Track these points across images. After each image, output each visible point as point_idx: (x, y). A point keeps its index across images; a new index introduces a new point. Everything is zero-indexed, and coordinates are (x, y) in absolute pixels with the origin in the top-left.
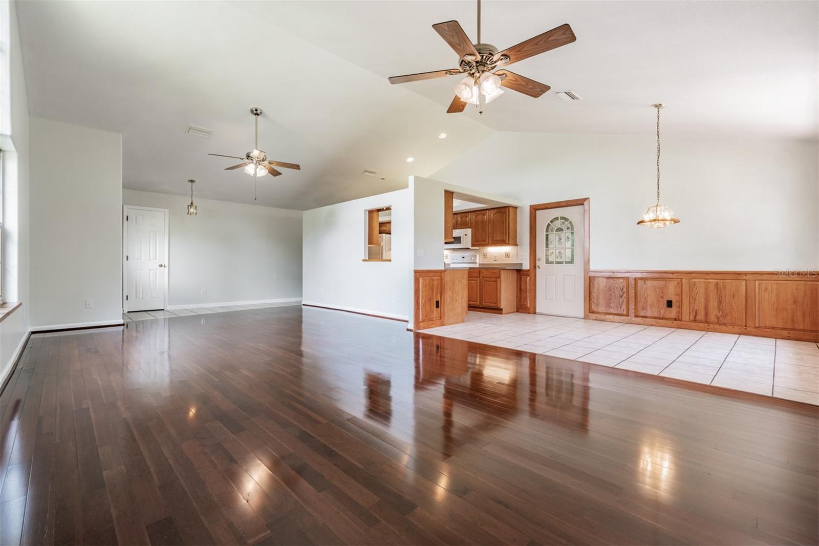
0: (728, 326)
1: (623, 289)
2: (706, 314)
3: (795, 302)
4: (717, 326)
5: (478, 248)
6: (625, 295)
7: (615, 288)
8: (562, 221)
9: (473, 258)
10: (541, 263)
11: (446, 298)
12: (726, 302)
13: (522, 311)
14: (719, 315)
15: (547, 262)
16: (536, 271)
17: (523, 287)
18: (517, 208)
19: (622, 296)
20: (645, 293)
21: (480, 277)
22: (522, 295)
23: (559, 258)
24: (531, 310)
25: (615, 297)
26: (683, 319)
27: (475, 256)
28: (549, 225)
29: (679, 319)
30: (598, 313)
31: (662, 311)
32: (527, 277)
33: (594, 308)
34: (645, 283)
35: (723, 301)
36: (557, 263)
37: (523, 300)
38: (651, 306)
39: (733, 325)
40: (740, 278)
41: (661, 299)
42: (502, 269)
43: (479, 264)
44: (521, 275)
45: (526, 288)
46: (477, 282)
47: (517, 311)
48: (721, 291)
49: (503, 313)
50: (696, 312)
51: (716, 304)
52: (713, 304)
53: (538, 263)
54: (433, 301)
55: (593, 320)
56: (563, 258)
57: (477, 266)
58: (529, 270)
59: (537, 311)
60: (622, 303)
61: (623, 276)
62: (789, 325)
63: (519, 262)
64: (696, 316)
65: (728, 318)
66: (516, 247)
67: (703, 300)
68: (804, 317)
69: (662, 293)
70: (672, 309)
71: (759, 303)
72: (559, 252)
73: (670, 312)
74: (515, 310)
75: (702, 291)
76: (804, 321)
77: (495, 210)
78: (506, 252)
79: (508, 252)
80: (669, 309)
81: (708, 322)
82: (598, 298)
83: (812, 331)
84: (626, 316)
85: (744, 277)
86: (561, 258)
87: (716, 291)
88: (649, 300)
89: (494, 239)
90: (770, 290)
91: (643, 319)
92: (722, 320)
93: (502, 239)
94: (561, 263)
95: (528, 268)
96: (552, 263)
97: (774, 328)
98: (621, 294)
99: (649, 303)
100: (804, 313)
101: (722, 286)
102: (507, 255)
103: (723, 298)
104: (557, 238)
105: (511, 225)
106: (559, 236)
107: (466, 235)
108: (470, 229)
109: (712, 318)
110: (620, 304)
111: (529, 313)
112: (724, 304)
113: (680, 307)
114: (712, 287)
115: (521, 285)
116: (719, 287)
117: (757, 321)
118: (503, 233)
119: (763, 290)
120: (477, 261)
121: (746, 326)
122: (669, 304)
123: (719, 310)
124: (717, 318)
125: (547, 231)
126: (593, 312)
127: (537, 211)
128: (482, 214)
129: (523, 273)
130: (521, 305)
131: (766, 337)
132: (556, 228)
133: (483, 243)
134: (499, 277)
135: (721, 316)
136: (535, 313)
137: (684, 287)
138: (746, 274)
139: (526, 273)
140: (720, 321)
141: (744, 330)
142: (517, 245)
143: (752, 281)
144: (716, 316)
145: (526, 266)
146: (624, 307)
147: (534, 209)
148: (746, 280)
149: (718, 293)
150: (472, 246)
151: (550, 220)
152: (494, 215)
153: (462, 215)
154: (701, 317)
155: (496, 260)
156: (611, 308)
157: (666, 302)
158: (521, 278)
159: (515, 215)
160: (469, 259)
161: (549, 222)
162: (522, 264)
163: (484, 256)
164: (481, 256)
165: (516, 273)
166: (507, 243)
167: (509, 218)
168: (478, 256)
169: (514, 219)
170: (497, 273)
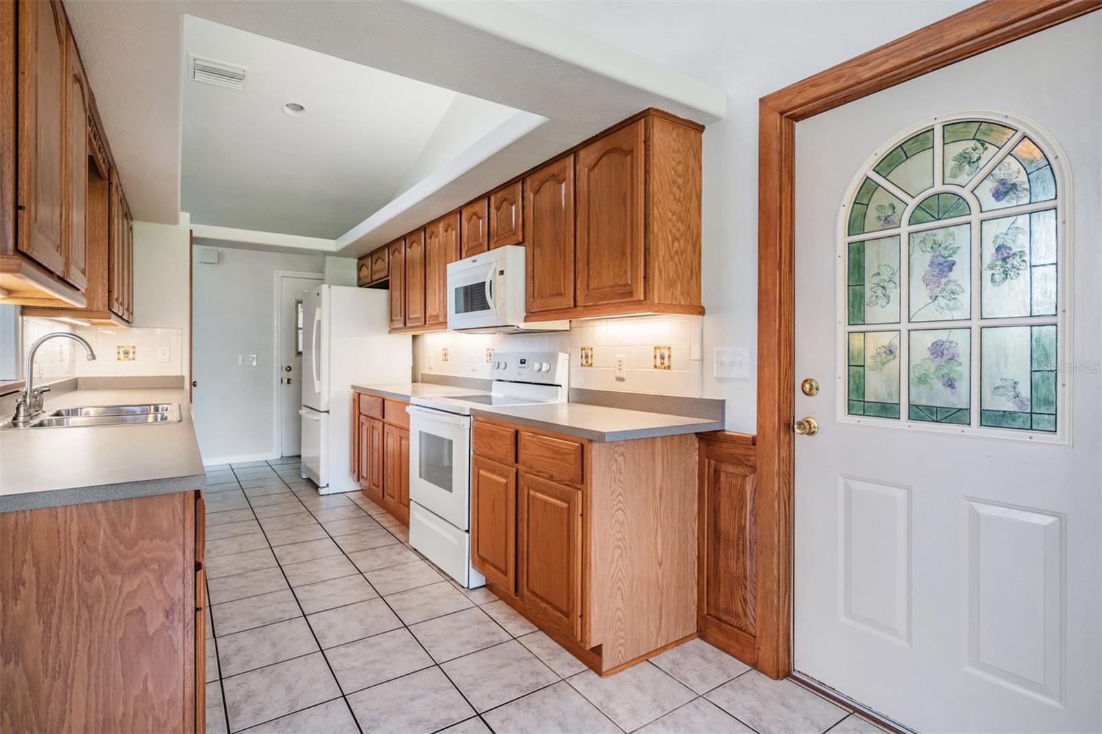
5: (562, 324)
8: (956, 149)
9: (545, 367)
10: (824, 407)
13: (721, 638)
15: (858, 402)
16: (791, 443)
17: (726, 522)
18: (701, 129)
21: (516, 462)
22: (722, 563)
23: (938, 384)
24: (770, 652)
27: (552, 358)
28: (867, 189)
32: (744, 476)
36: (922, 413)
37: (724, 589)
43: (571, 391)
44: (720, 461)
45: (742, 529)
46: (508, 485)
47: (701, 636)
49: (605, 667)
53: (803, 407)
56: (962, 386)
57: (562, 397)
58: (754, 441)
63: (709, 395)
66: (696, 318)
72: (938, 350)
74: (693, 628)
77: (598, 144)
78: (658, 344)
79: (667, 344)
86: (949, 384)
89: (593, 285)
93: (622, 282)
94: (955, 416)
95: (754, 433)
96: (887, 410)
102: (663, 360)
104: (922, 261)
105: (664, 209)
106: (936, 245)
107: (502, 273)
108: (521, 250)
111: (753, 666)
115: (716, 511)
118: (624, 254)
125: (856, 224)
127: (798, 126)
128: (553, 177)
129: (725, 449)
130: (717, 608)
132: (913, 203)
133: (557, 302)
134: (581, 478)
136: (786, 674)
139: (739, 451)
142: (701, 311)
147: (784, 114)
150: (526, 319)
151: (873, 160)
153: (500, 195)
155: (621, 379)
158: (717, 472)
159: (692, 161)
160: (537, 366)
161: (866, 168)
162: (723, 402)
163: (587, 359)
164: (577, 359)
165: (697, 445)
166: (639, 302)
167: (647, 172)
168: (563, 358)
169: (680, 181)
170: (572, 459)
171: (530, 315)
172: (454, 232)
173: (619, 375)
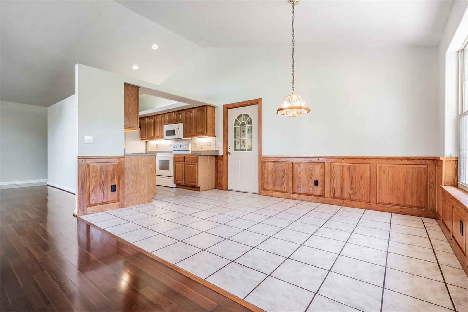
0: (357, 202)
1: (284, 171)
2: (342, 192)
3: (405, 182)
4: (349, 202)
5: (190, 139)
6: (286, 176)
7: (279, 170)
8: (245, 117)
9: (186, 147)
10: (231, 150)
11: (126, 181)
12: (356, 182)
13: (218, 188)
14: (351, 193)
15: (236, 150)
16: (228, 156)
17: (219, 169)
18: (215, 107)
19: (283, 177)
20: (299, 174)
21: (185, 161)
22: (218, 176)
23: (243, 146)
24: (224, 187)
25: (279, 178)
26: (325, 196)
27: (188, 145)
28: (236, 120)
29: (322, 196)
30: (268, 190)
31: (311, 189)
32: (221, 162)
33: (265, 186)
34: (299, 166)
35: (354, 182)
36: (242, 150)
37: (219, 179)
38: (303, 185)
39: (361, 201)
40: (366, 162)
41: (310, 179)
42: (199, 155)
43: (191, 151)
44: (218, 160)
45: (221, 170)
46: (183, 166)
47: (215, 188)
48: (352, 173)
49: (201, 190)
50: (335, 190)
51: (348, 184)
52: (347, 183)
53: (229, 151)
54: (107, 185)
55: (264, 195)
57: (190, 153)
58: (222, 156)
59: (229, 188)
60: (284, 182)
61: (284, 161)
62: (401, 203)
63: (216, 150)
64: (334, 194)
65: (357, 195)
66: (215, 138)
67: (339, 181)
68: (412, 195)
69: (311, 174)
70: (318, 187)
71: (379, 183)
72: (243, 142)
73: (317, 191)
75: (338, 173)
76: (412, 199)
77: (198, 108)
78: (208, 142)
80: (316, 188)
81: (342, 199)
82: (267, 178)
83: (418, 207)
84: (286, 193)
85: (369, 162)
86: (244, 146)
87: (348, 172)
88: (302, 180)
89: (198, 132)
90: (387, 172)
91: (298, 195)
92: (353, 197)
93: (202, 131)
94: (244, 150)
95: (223, 155)
96: (238, 150)
97: (390, 204)
98: (283, 175)
99: (302, 182)
100: (412, 192)
101: (353, 169)
102: (209, 144)
103: (354, 179)
104: (242, 131)
105: (209, 120)
106: (243, 129)
107: (179, 128)
108: (183, 124)
109: (346, 195)
110: (282, 183)
111: (223, 190)
112: (354, 184)
113: (323, 186)
114: (346, 170)
115: (217, 168)
116: (351, 170)
117: (378, 198)
118: (203, 127)
119: (382, 172)
120: (190, 149)
121: (370, 202)
122: (316, 183)
123: (351, 189)
124: (349, 195)
125: (235, 125)
126: (264, 190)
127: (228, 110)
128: (189, 112)
129: (219, 158)
130: (218, 183)
131: (385, 212)
132: (241, 123)
133: (190, 134)
134: (197, 161)
135: (352, 194)
136: (227, 190)
137: (326, 169)
138: (370, 159)
139: (220, 158)
140: (351, 198)
141: (369, 205)
142: (215, 136)
143: (374, 165)
144: (348, 194)
145: (221, 153)
146: (285, 185)
147: (227, 108)
148: (370, 164)
149: (350, 175)
151: (237, 117)
152: (197, 112)
153: (177, 112)
154: (338, 194)
155: (202, 148)
156: (277, 186)
157: (313, 182)
158: (218, 162)
159: (214, 113)
160: (184, 147)
161: (236, 118)
162: (218, 151)
163: (195, 145)
164: (193, 145)
165: (214, 158)
166: (205, 135)
167: (207, 114)
168: (190, 145)
169: (212, 116)
170: (195, 159)
171: (184, 136)
172: (164, 118)
173: (201, 148)
